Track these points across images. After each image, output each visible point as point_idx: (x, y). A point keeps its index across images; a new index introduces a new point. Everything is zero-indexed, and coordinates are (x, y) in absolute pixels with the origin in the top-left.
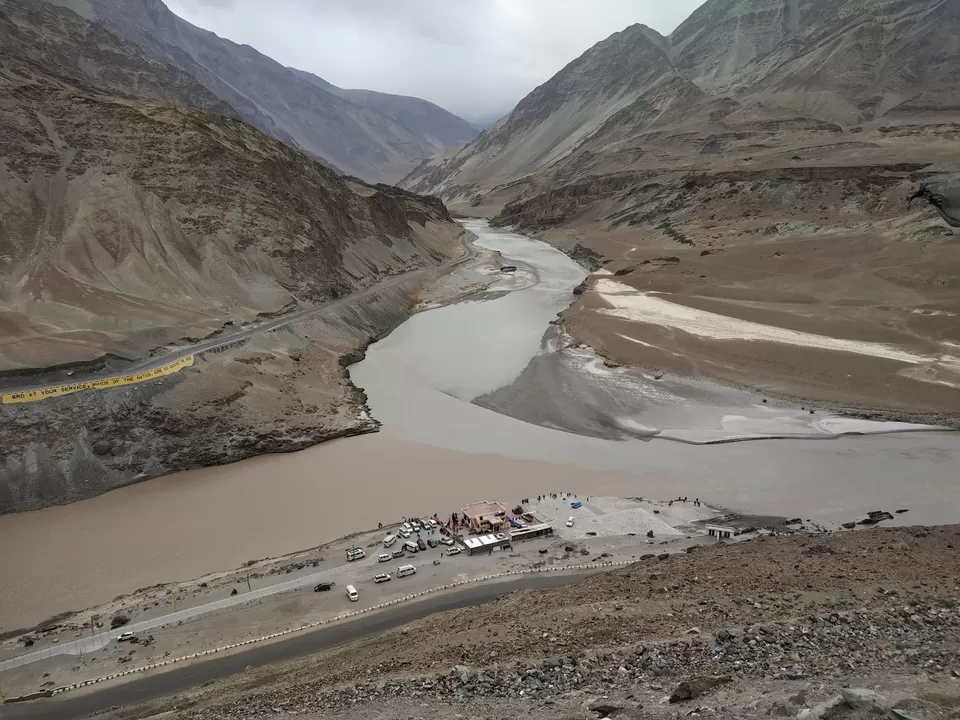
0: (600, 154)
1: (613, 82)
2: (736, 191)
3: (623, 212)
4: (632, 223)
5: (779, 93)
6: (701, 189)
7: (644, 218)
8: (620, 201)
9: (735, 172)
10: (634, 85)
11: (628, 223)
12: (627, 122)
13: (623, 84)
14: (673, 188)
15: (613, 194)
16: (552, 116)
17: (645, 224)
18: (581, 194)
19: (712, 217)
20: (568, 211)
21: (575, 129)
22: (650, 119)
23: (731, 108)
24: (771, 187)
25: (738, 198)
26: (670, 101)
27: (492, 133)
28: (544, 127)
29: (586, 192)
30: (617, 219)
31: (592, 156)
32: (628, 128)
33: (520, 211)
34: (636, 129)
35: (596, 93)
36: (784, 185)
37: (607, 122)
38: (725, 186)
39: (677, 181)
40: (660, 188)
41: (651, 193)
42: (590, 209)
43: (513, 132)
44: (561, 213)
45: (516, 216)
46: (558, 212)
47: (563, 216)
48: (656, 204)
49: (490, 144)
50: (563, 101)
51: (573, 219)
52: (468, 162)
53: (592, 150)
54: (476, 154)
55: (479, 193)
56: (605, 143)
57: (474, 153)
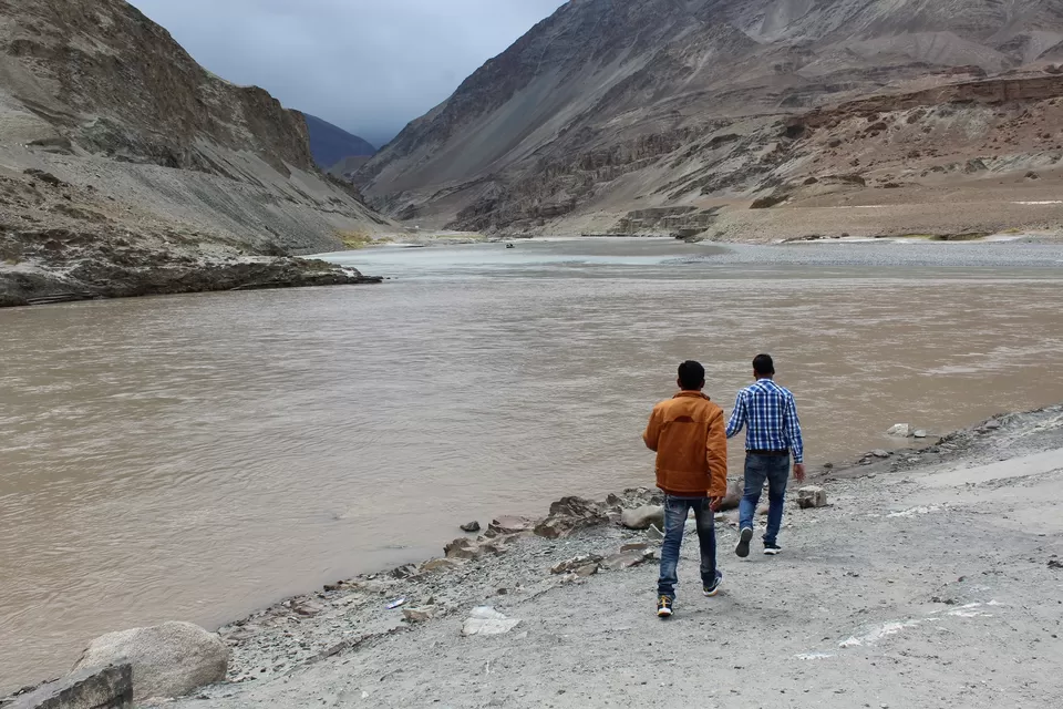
0: (608, 129)
1: (608, 45)
2: (883, 126)
3: (685, 179)
4: (707, 191)
5: (868, 41)
6: (818, 130)
7: (725, 182)
8: (673, 167)
9: (873, 99)
10: (642, 45)
11: (699, 191)
12: (643, 86)
13: (623, 47)
14: (763, 141)
15: (658, 159)
16: (517, 94)
17: (728, 190)
18: (599, 165)
19: (856, 163)
20: (580, 193)
21: (556, 110)
22: (679, 80)
23: (804, 59)
24: (942, 115)
25: (890, 135)
26: (707, 55)
27: (422, 126)
28: (505, 112)
29: (609, 162)
30: (675, 190)
31: (596, 133)
32: (647, 94)
33: (489, 208)
34: (658, 95)
35: (583, 61)
36: (963, 112)
37: (612, 90)
38: (860, 123)
39: (767, 130)
40: (740, 141)
41: (728, 148)
42: (619, 186)
43: (457, 121)
44: (568, 197)
45: (483, 216)
46: (562, 197)
47: (574, 201)
48: (743, 159)
49: (420, 142)
50: (531, 75)
51: (592, 203)
52: (386, 171)
53: (593, 126)
54: (398, 158)
55: (410, 203)
56: (614, 115)
57: (394, 156)
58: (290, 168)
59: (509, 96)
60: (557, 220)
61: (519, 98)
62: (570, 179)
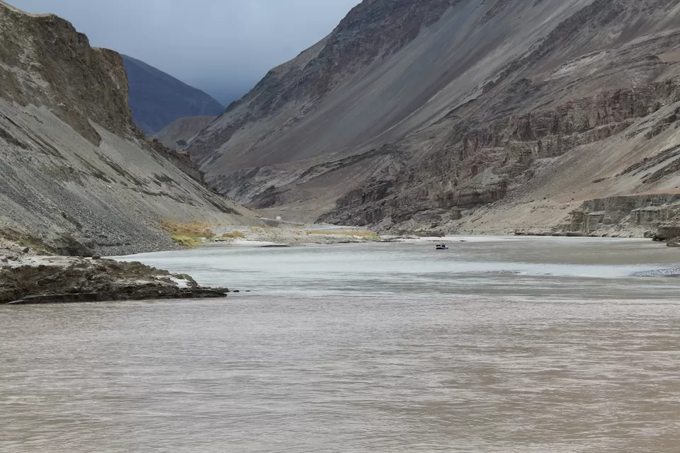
0: (555, 82)
8: (649, 136)
12: (605, 22)
15: (627, 125)
16: (424, 31)
18: (541, 134)
20: (513, 173)
21: (479, 55)
22: (659, 13)
27: (289, 76)
28: (411, 54)
29: (555, 129)
30: (653, 170)
31: (537, 88)
32: (612, 32)
33: (382, 194)
34: (628, 34)
37: (561, 27)
43: (338, 69)
44: (497, 179)
45: (373, 205)
46: (488, 179)
47: (504, 184)
49: (286, 98)
50: (443, 6)
51: (530, 188)
52: (235, 139)
53: (534, 78)
54: (254, 120)
55: (269, 184)
56: (563, 61)
57: (248, 118)
58: (101, 131)
59: (414, 34)
60: (479, 212)
61: (426, 38)
62: (500, 152)
